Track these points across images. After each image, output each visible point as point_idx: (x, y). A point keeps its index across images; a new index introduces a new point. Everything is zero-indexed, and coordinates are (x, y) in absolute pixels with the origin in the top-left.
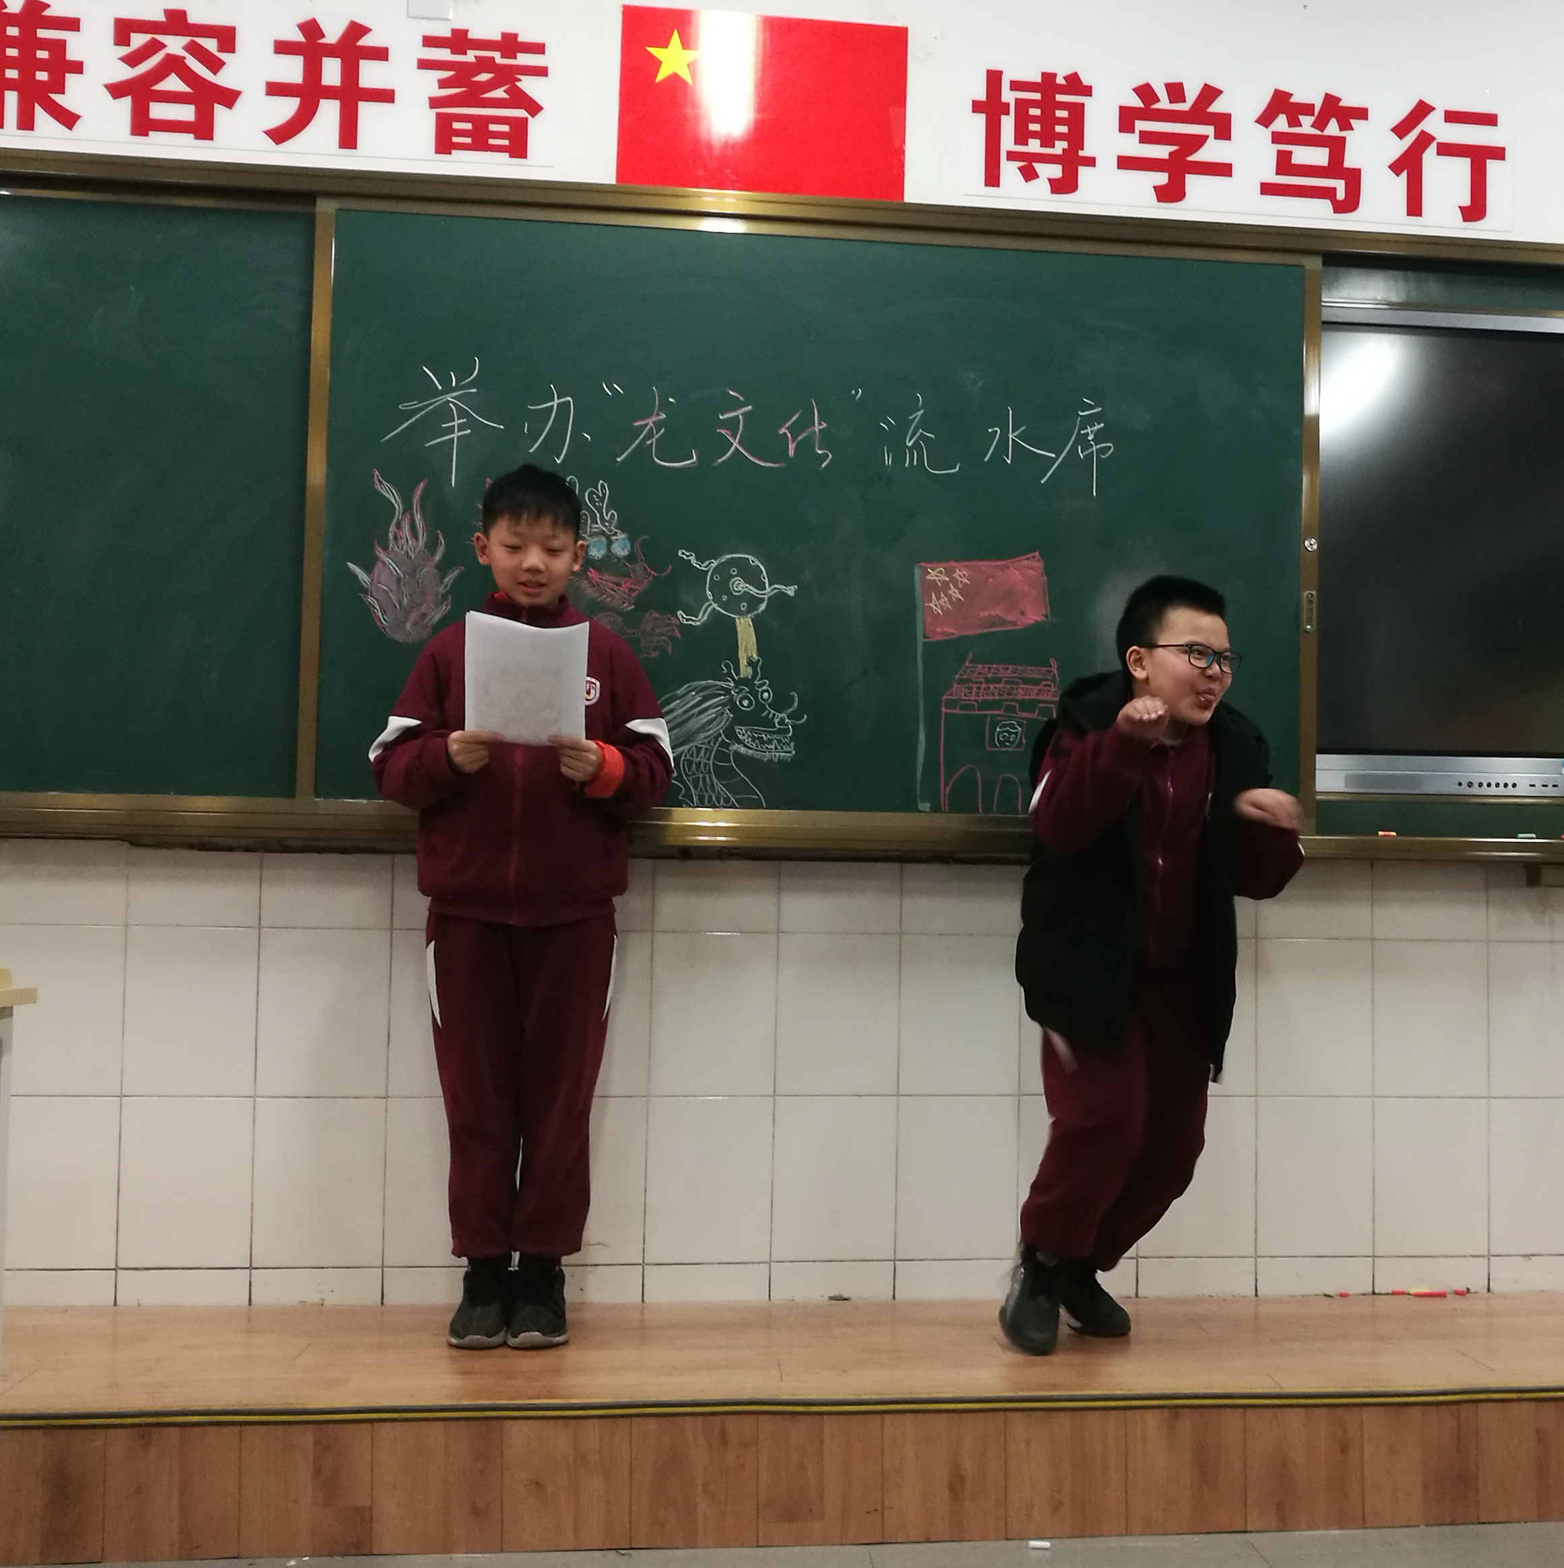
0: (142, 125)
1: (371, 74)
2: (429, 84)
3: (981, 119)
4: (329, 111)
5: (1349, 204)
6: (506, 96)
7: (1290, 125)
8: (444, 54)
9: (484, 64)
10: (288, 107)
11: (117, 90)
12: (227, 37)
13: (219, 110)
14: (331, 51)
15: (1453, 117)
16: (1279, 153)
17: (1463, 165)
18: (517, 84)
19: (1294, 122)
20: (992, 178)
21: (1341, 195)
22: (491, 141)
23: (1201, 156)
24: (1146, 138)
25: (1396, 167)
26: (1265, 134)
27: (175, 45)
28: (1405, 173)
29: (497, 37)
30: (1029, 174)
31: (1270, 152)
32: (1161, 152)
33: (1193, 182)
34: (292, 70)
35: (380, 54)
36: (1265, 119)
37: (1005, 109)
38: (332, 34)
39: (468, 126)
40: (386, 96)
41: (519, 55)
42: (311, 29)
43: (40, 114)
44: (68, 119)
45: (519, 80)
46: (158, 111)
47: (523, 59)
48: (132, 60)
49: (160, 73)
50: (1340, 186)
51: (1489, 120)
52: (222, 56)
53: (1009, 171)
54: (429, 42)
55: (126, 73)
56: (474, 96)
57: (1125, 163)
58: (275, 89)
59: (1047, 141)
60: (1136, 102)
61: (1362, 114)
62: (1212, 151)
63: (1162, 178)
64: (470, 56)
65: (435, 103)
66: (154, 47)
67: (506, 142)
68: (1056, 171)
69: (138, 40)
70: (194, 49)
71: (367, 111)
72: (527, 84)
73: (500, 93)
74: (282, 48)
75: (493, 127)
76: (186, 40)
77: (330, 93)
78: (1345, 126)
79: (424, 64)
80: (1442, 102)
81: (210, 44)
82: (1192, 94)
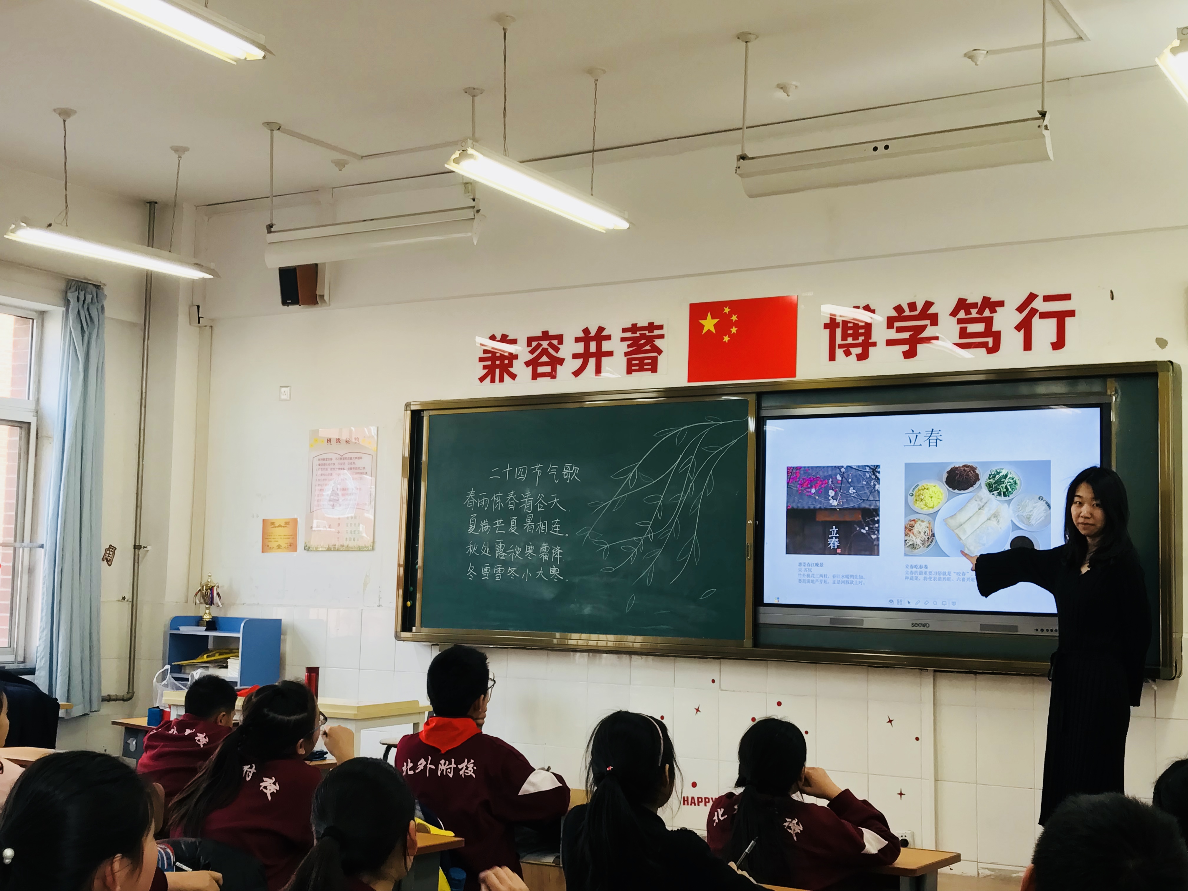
0: (535, 376)
1: (606, 346)
2: (624, 347)
3: (828, 331)
4: (592, 361)
5: (994, 349)
6: (650, 348)
7: (966, 315)
8: (629, 335)
9: (643, 336)
10: (579, 362)
11: (527, 364)
12: (560, 338)
13: (558, 366)
14: (593, 339)
15: (1047, 299)
16: (961, 328)
17: (1052, 323)
18: (654, 343)
19: (968, 313)
20: (832, 357)
21: (991, 345)
22: (645, 367)
23: (925, 334)
24: (899, 330)
25: (1018, 328)
26: (954, 320)
27: (545, 344)
28: (1022, 331)
29: (647, 325)
30: (848, 353)
31: (957, 328)
32: (906, 335)
33: (920, 348)
34: (580, 348)
35: (608, 338)
36: (954, 314)
37: (837, 325)
38: (593, 333)
39: (637, 362)
40: (610, 354)
41: (655, 331)
42: (586, 331)
43: (506, 377)
44: (513, 376)
45: (655, 341)
46: (541, 370)
47: (657, 332)
48: (532, 352)
49: (540, 356)
50: (990, 340)
51: (1067, 297)
52: (559, 346)
53: (839, 353)
54: (625, 330)
55: (530, 357)
56: (639, 350)
57: (890, 343)
58: (575, 356)
59: (855, 337)
60: (894, 314)
61: (1001, 304)
62: (929, 332)
63: (906, 348)
64: (638, 334)
65: (626, 354)
66: (539, 345)
67: (650, 367)
68: (859, 350)
69: (534, 344)
70: (551, 345)
71: (605, 360)
72: (658, 343)
73: (648, 347)
74: (577, 340)
75: (646, 361)
76: (548, 342)
77: (592, 355)
78: (993, 311)
79: (623, 340)
80: (1041, 293)
81: (555, 342)
82: (920, 307)
